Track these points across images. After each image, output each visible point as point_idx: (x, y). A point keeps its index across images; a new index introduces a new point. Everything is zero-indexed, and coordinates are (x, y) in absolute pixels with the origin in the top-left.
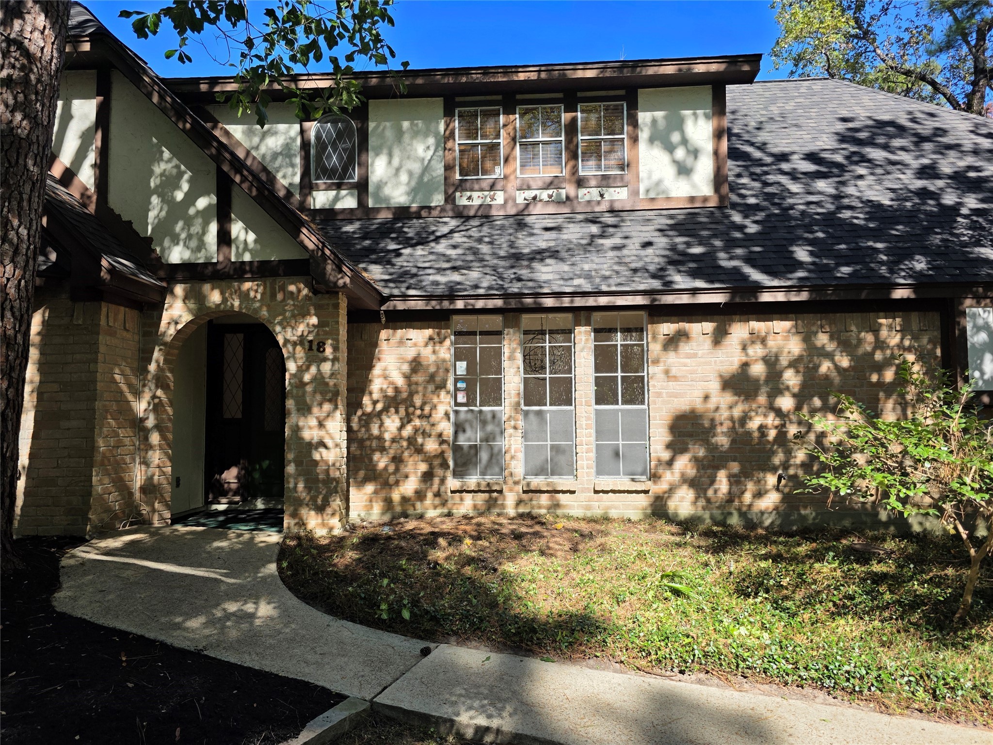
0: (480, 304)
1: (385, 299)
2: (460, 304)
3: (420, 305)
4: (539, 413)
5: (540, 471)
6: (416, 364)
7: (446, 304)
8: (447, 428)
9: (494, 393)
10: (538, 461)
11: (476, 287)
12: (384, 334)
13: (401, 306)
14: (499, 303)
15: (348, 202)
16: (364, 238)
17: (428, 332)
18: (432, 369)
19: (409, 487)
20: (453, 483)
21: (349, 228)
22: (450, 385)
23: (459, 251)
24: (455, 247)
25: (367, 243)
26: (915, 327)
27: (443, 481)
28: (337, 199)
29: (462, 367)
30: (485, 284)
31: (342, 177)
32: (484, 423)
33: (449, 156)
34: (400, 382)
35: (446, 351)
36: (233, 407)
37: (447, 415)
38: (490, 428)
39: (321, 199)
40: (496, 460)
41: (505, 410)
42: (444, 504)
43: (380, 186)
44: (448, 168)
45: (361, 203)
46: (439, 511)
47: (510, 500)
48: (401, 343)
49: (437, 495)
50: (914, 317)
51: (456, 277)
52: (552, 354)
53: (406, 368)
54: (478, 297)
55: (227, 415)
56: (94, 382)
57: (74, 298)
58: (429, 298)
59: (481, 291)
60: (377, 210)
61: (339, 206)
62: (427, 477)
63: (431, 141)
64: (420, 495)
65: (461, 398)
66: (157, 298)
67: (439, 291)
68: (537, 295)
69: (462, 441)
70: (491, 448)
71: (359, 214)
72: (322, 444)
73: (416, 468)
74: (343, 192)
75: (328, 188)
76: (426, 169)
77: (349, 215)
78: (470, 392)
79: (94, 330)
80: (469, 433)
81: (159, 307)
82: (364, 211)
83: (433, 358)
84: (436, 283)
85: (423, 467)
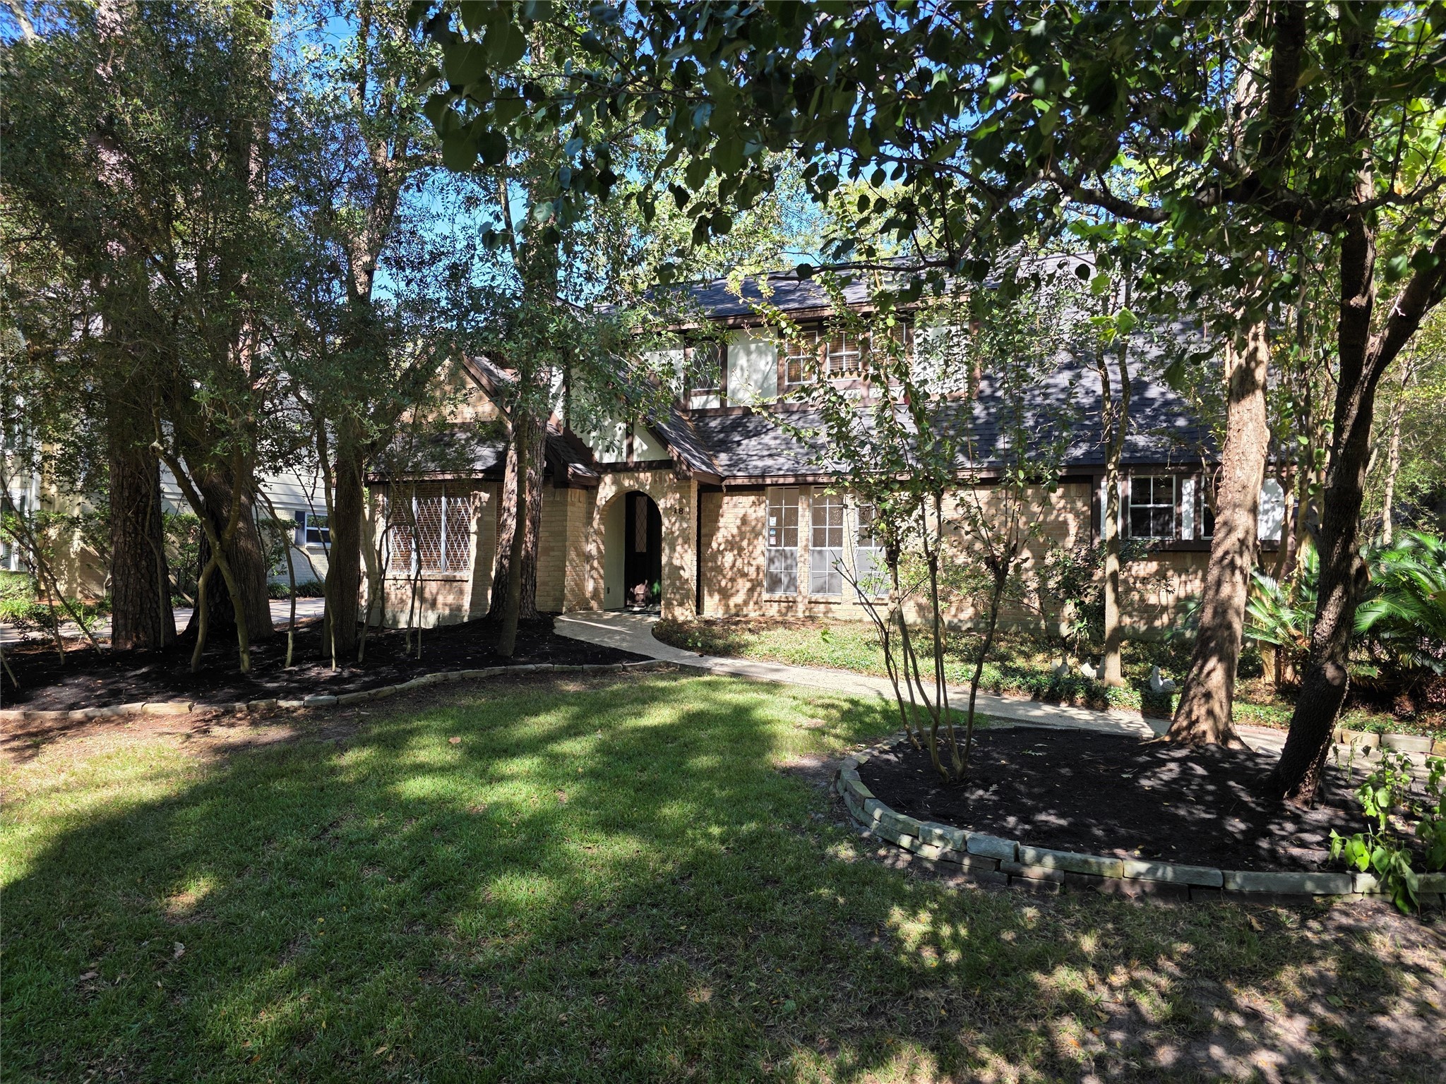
0: (781, 481)
1: (723, 479)
2: (768, 481)
3: (746, 482)
4: (820, 552)
5: (820, 589)
6: (744, 520)
7: (760, 481)
8: (762, 561)
9: (792, 539)
10: (820, 582)
11: (780, 469)
12: (726, 499)
13: (733, 483)
14: (791, 480)
15: (715, 404)
16: (720, 432)
17: (752, 498)
18: (753, 523)
19: (738, 599)
20: (766, 596)
21: (713, 424)
22: (765, 533)
23: (778, 441)
24: (775, 438)
25: (722, 436)
26: (1073, 493)
27: (760, 594)
28: (706, 402)
29: (773, 521)
30: (785, 468)
31: (710, 386)
32: (786, 558)
33: (781, 369)
34: (735, 531)
35: (762, 511)
36: (641, 546)
37: (763, 553)
38: (789, 562)
39: (696, 403)
40: (793, 582)
41: (798, 550)
42: (761, 608)
43: (734, 393)
44: (780, 378)
45: (723, 403)
46: (758, 613)
47: (801, 607)
48: (735, 506)
49: (756, 603)
50: (1073, 487)
51: (769, 462)
52: (831, 513)
53: (739, 522)
54: (779, 476)
55: (638, 550)
56: (565, 531)
57: (555, 487)
58: (750, 477)
59: (781, 473)
60: (732, 409)
61: (708, 407)
62: (751, 590)
63: (770, 358)
64: (746, 603)
65: (773, 541)
66: (594, 483)
67: (757, 472)
68: (815, 475)
69: (772, 569)
70: (790, 574)
71: (720, 413)
72: (682, 568)
73: (743, 585)
74: (711, 397)
75: (701, 394)
76: (766, 378)
77: (715, 413)
78: (778, 537)
79: (565, 503)
80: (777, 564)
81: (596, 488)
82: (724, 410)
83: (754, 516)
84: (756, 467)
85: (748, 585)
